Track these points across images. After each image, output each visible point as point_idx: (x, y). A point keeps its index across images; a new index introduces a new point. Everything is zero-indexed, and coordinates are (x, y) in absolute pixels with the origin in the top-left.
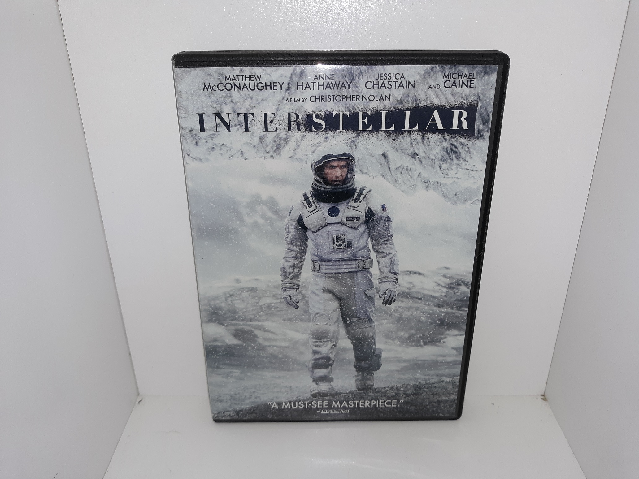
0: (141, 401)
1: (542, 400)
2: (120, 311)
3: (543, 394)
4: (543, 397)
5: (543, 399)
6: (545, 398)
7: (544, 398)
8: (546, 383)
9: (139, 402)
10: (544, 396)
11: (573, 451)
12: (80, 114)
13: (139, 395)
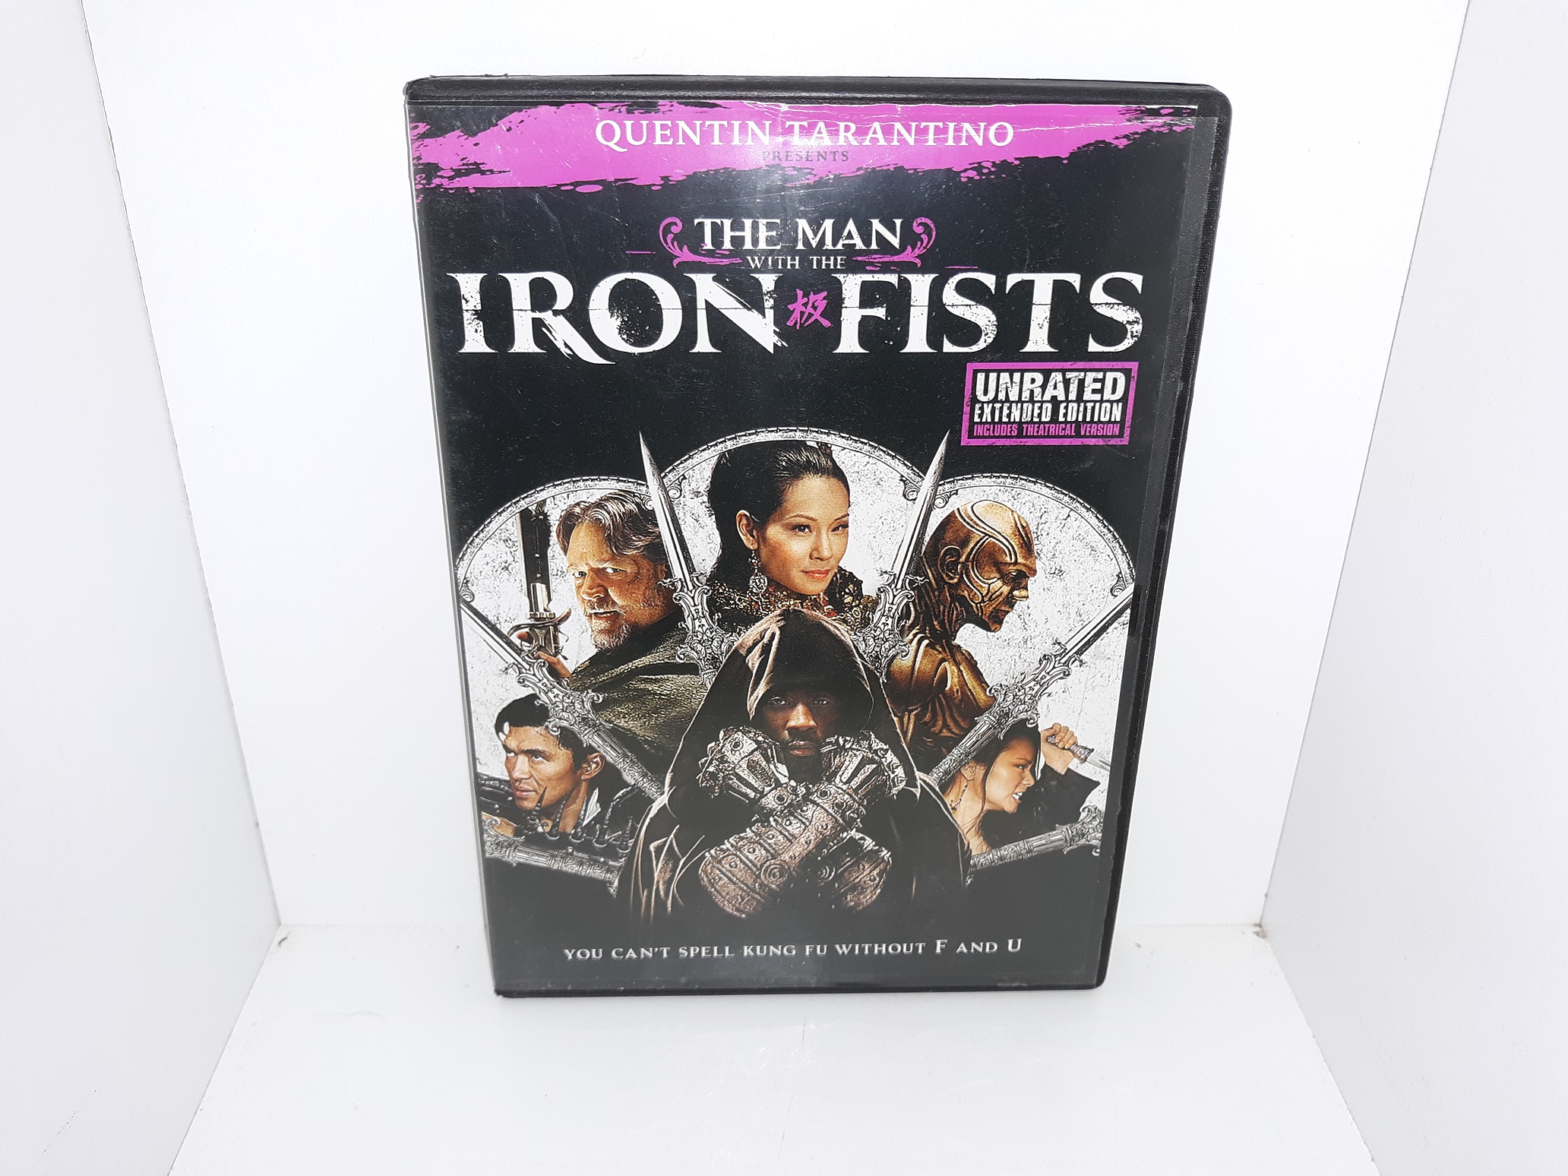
0: (284, 939)
1: (1255, 936)
2: (233, 718)
4: (1258, 929)
5: (1257, 934)
6: (1263, 932)
7: (1261, 930)
11: (1323, 1055)
12: (129, 229)
13: (280, 924)
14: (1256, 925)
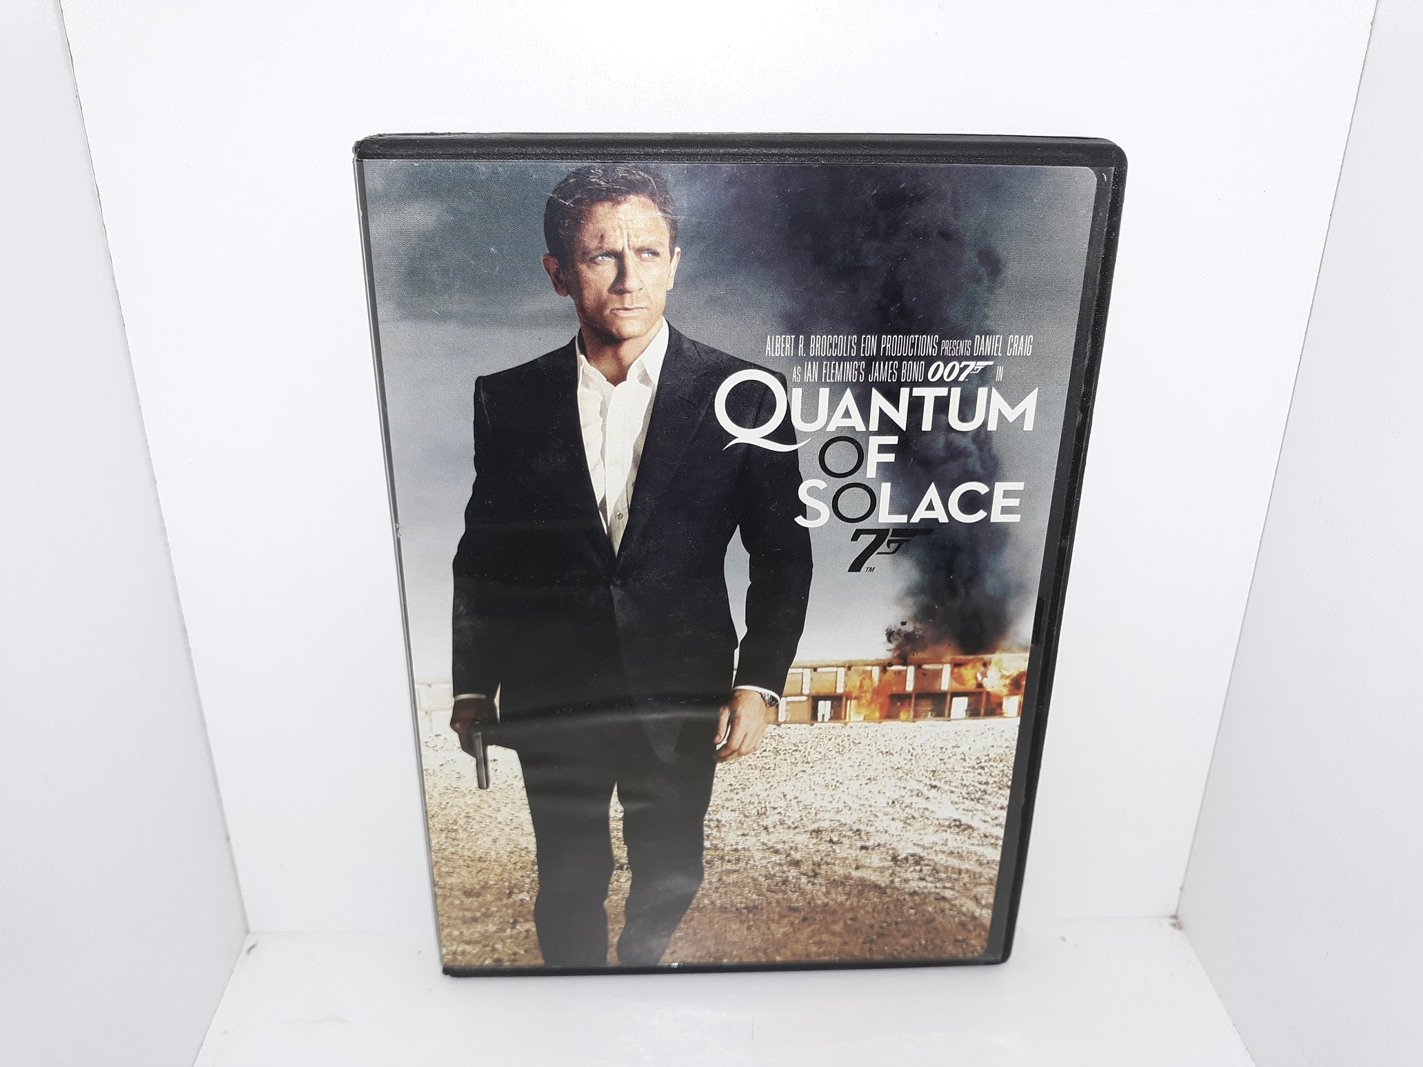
3: (1174, 914)
8: (1181, 889)
9: (249, 950)
10: (1175, 917)
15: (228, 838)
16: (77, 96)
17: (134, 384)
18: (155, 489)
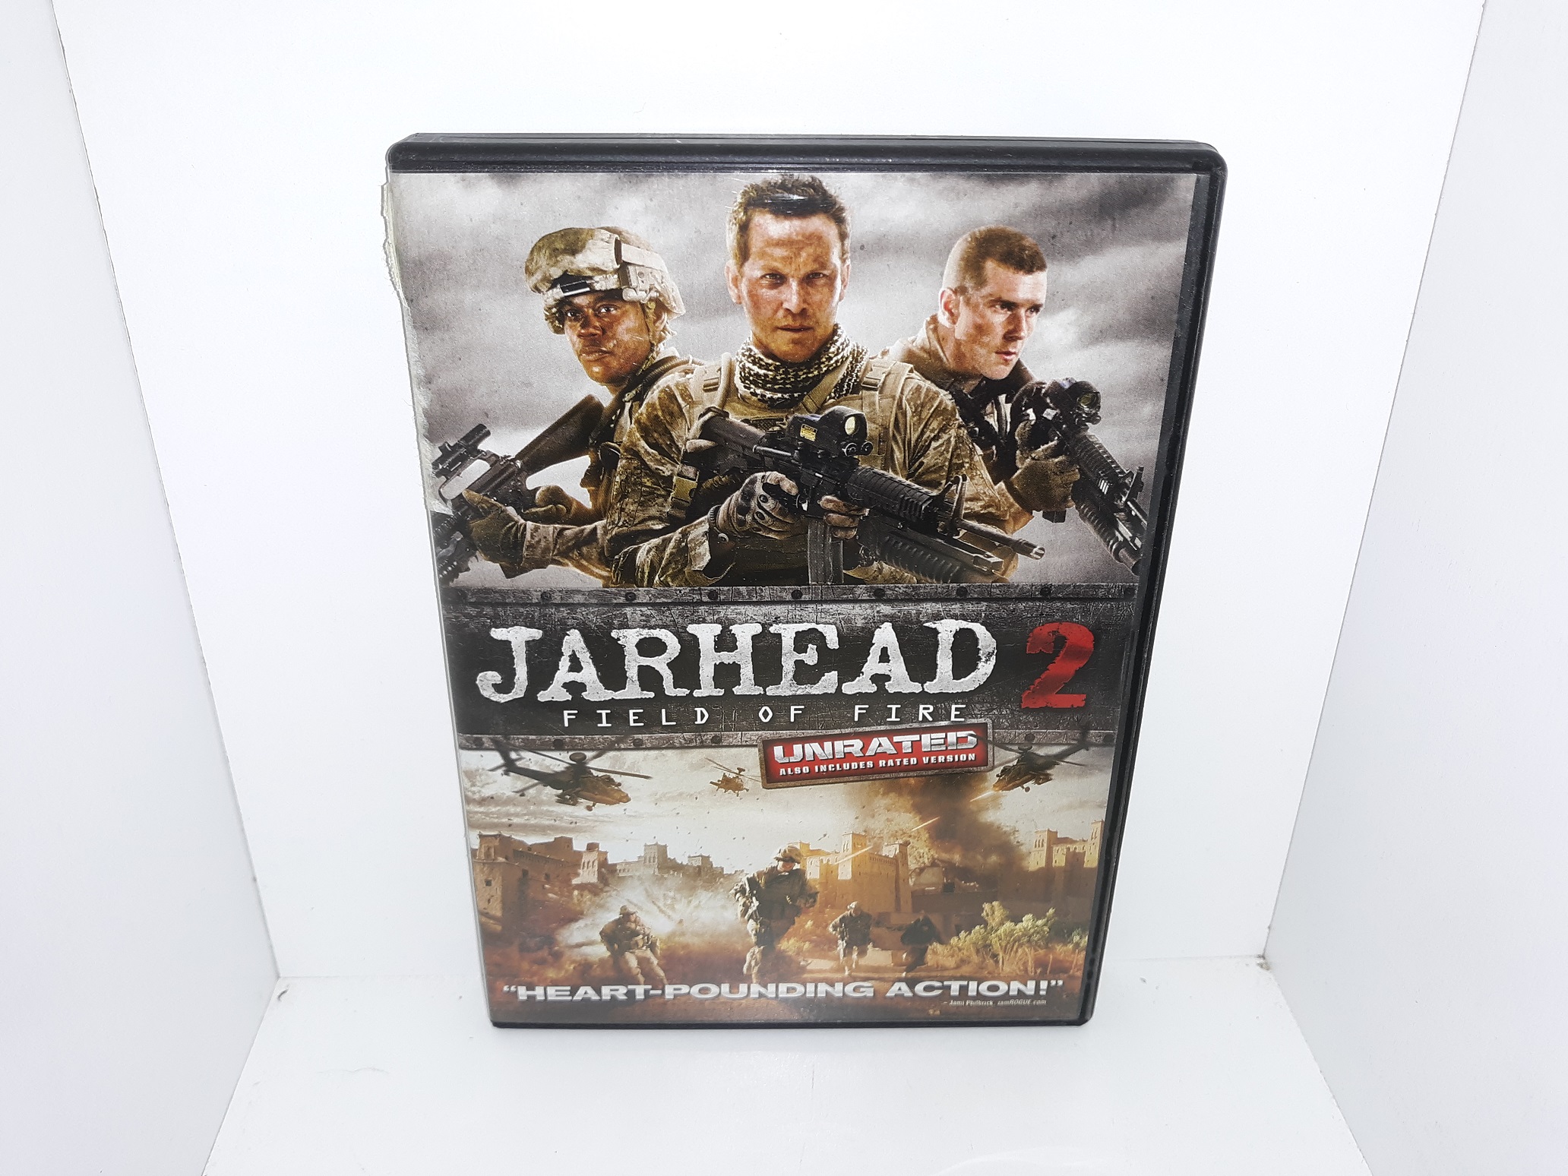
0: (284, 992)
1: (1258, 968)
2: (229, 775)
3: (1261, 953)
4: (1261, 961)
5: (1261, 966)
6: (1266, 963)
7: (1264, 962)
8: (1269, 928)
9: (279, 996)
10: (1263, 957)
11: (1331, 1091)
12: (117, 289)
13: (278, 977)
14: (1259, 957)
15: (255, 880)
16: (71, 91)
17: (142, 401)
18: (168, 513)
